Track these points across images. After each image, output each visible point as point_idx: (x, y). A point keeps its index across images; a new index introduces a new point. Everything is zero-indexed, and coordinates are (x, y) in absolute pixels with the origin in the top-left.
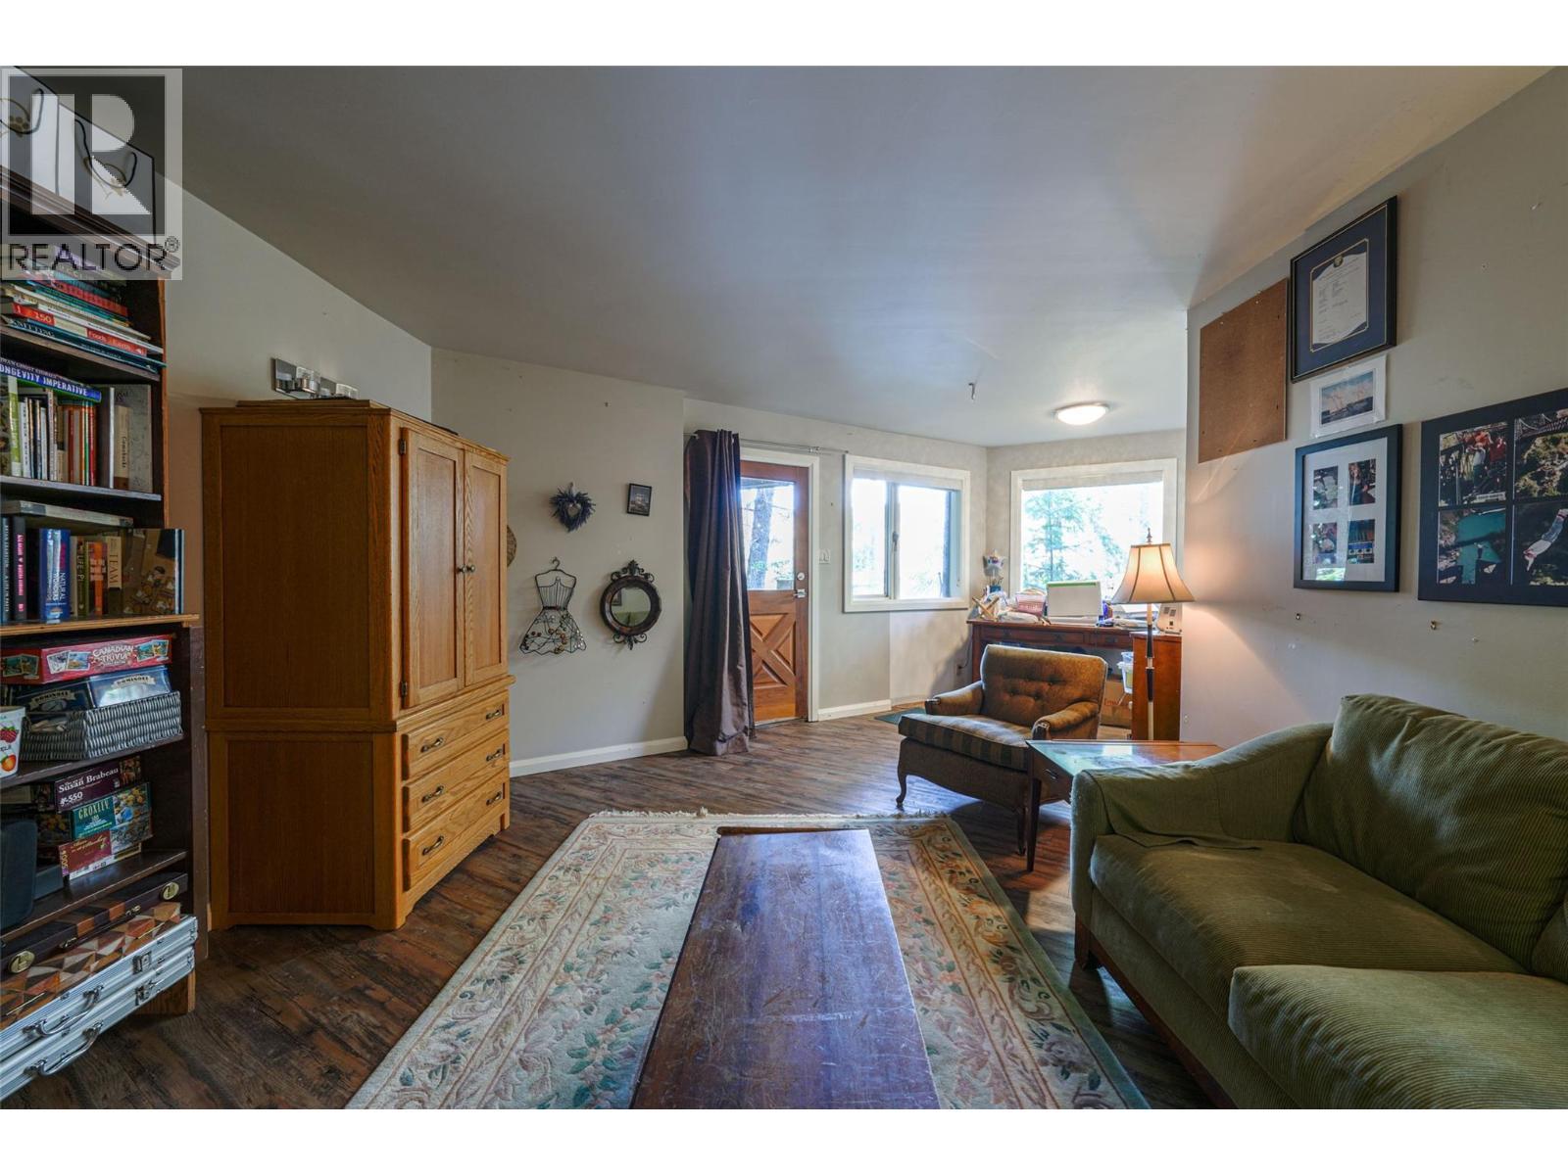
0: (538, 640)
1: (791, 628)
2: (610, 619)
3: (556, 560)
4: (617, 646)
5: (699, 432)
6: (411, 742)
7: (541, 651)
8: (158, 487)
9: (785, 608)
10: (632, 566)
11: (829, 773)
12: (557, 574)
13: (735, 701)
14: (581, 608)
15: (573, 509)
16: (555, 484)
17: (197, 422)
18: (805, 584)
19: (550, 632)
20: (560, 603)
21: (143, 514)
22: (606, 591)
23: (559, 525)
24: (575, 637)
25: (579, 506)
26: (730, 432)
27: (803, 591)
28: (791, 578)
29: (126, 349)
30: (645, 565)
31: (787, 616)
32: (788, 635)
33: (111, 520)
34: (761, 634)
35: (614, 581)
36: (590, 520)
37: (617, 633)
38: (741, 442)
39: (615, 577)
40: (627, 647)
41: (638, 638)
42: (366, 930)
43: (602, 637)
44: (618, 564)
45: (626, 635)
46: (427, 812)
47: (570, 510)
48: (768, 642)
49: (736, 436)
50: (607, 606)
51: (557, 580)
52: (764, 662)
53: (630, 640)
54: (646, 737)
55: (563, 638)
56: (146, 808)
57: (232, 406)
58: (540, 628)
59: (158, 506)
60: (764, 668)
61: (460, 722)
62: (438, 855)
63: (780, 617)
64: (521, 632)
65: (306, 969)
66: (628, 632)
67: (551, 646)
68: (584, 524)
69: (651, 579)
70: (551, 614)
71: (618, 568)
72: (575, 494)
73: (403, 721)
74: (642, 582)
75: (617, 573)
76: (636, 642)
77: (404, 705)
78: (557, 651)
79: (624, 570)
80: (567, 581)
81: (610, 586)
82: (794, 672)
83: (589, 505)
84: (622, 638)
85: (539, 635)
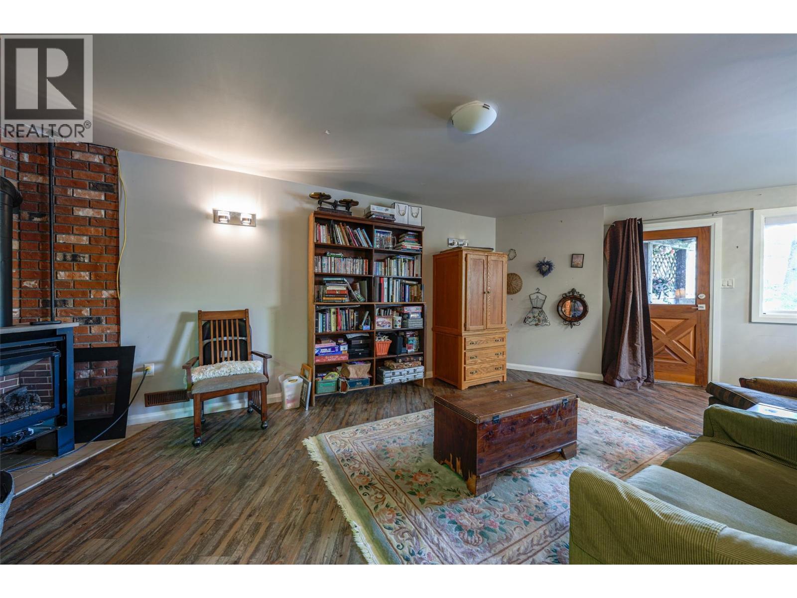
0: (530, 320)
1: (693, 328)
2: (561, 314)
3: (538, 289)
4: (565, 326)
5: (615, 222)
6: (467, 340)
7: (531, 324)
8: (421, 276)
9: (687, 316)
10: (573, 291)
11: (678, 412)
12: (538, 294)
13: (631, 362)
14: (548, 308)
15: (545, 268)
16: (539, 258)
17: (432, 257)
18: (707, 301)
19: (534, 317)
20: (539, 306)
21: (419, 281)
22: (560, 302)
23: (540, 275)
24: (545, 320)
25: (547, 266)
26: (635, 219)
27: (704, 306)
28: (694, 297)
29: (416, 249)
30: (580, 290)
31: (688, 321)
32: (689, 333)
33: (415, 283)
34: (664, 330)
35: (564, 297)
36: (553, 272)
37: (565, 320)
38: (643, 222)
39: (564, 296)
40: (569, 327)
41: (575, 323)
42: (456, 387)
43: (558, 321)
44: (566, 289)
45: (569, 321)
46: (472, 362)
47: (544, 268)
48: (669, 335)
49: (640, 220)
50: (560, 309)
51: (537, 297)
52: (666, 346)
53: (571, 324)
54: (579, 369)
55: (539, 320)
56: (418, 342)
57: (439, 253)
58: (531, 315)
59: (421, 279)
60: (666, 349)
61: (485, 339)
62: (475, 376)
63: (682, 321)
64: (524, 316)
65: (442, 389)
66: (572, 320)
67: (534, 323)
68: (550, 274)
69: (583, 296)
70: (535, 310)
71: (566, 292)
72: (546, 262)
73: (464, 334)
74: (578, 298)
75: (565, 294)
76: (574, 325)
77: (465, 330)
78: (536, 325)
79: (569, 293)
80: (541, 297)
81: (562, 300)
82: (695, 356)
83: (552, 266)
84: (567, 323)
85: (530, 318)
